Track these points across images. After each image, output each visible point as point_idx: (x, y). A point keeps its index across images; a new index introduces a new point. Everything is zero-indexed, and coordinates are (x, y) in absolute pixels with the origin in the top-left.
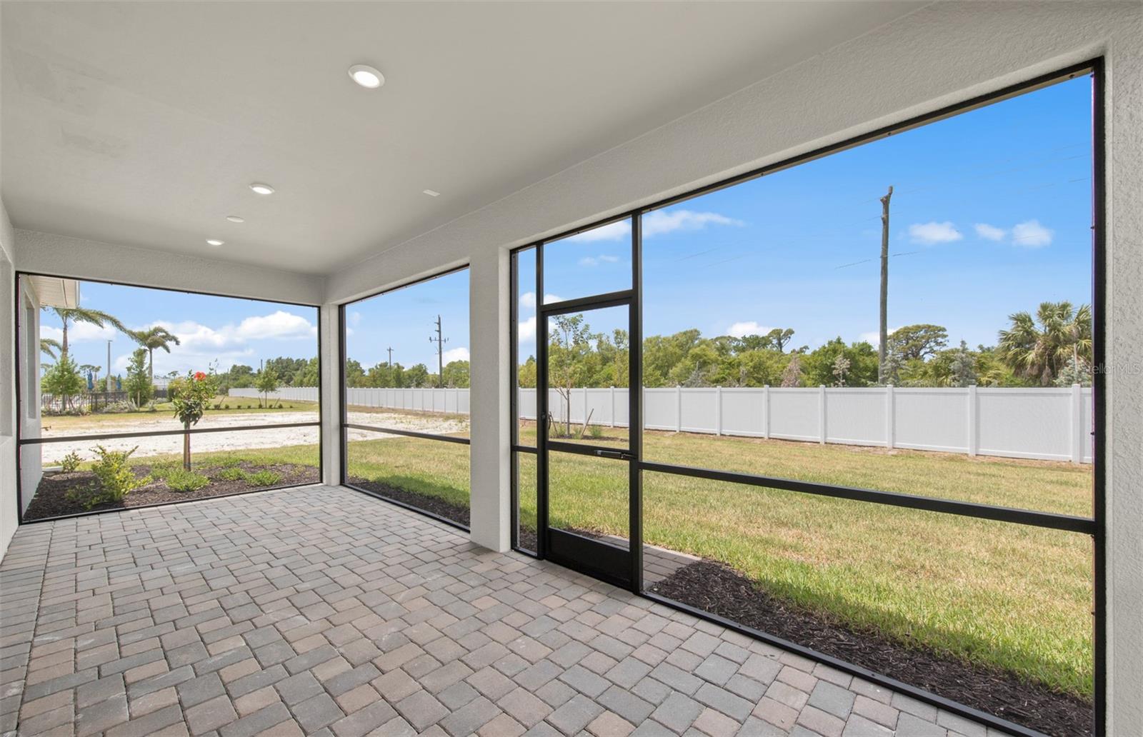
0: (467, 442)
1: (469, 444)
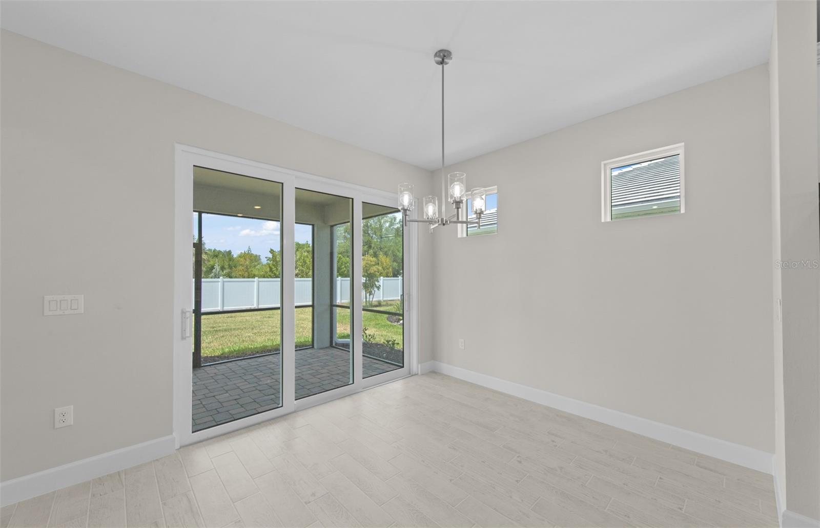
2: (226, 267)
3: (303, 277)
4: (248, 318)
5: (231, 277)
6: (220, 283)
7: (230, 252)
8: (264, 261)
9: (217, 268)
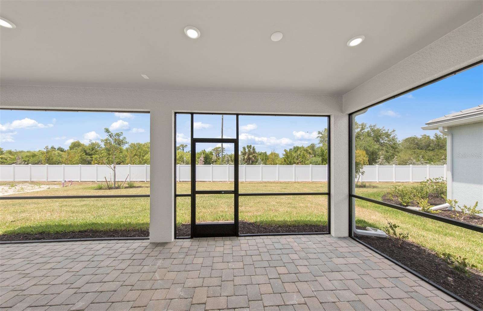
0: (148, 196)
1: (149, 197)
2: (264, 159)
3: (303, 165)
4: (273, 188)
5: (266, 164)
6: (261, 167)
7: (266, 153)
8: (281, 156)
9: (260, 160)
